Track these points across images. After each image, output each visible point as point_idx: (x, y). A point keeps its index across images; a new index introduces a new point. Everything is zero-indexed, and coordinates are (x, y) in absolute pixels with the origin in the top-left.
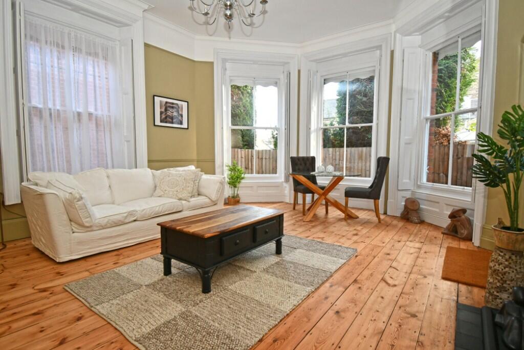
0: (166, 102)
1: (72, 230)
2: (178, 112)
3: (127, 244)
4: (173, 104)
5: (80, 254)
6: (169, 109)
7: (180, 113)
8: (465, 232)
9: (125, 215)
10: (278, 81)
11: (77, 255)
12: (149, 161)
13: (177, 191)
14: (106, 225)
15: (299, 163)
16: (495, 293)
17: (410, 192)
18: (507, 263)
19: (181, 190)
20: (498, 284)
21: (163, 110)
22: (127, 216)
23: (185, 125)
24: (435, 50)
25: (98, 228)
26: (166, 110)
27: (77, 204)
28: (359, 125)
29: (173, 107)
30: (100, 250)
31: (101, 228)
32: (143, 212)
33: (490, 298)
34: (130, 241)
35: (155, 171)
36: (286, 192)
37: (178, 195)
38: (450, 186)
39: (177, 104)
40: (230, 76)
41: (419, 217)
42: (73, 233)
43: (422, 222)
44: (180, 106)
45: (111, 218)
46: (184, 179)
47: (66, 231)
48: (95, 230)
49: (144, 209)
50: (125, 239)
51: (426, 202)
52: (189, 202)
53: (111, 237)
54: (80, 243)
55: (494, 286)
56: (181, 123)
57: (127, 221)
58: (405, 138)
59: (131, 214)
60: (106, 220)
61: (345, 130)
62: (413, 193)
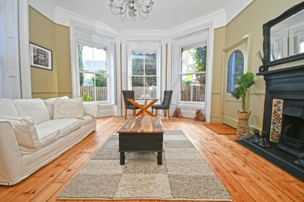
0: (38, 49)
1: (21, 153)
2: (45, 57)
3: (57, 156)
4: (42, 51)
5: (28, 173)
6: (39, 54)
7: (47, 58)
8: (203, 118)
9: (56, 134)
10: (107, 48)
11: (27, 174)
12: (33, 93)
13: (74, 113)
14: (45, 144)
15: (127, 94)
16: (242, 134)
17: (175, 106)
18: (245, 123)
19: (77, 112)
20: (243, 131)
21: (36, 54)
22: (56, 135)
23: (50, 68)
24: (182, 47)
25: (40, 148)
26: (38, 55)
27: (31, 129)
28: (150, 76)
29: (42, 53)
30: (41, 165)
31: (42, 147)
32: (64, 131)
33: (240, 136)
34: (59, 154)
35: (44, 100)
36: (115, 110)
37: (75, 116)
38: (192, 102)
39: (45, 52)
40: (78, 39)
41: (181, 115)
42: (22, 155)
43: (182, 117)
44: (46, 53)
45: (48, 138)
46: (78, 105)
47: (18, 155)
48: (39, 150)
49: (65, 128)
50: (56, 152)
51: (183, 109)
52: (84, 120)
53: (47, 153)
54: (29, 163)
55: (242, 132)
56: (47, 66)
57: (57, 138)
58: (173, 82)
59: (59, 132)
60: (45, 140)
61: (144, 77)
62: (177, 106)
